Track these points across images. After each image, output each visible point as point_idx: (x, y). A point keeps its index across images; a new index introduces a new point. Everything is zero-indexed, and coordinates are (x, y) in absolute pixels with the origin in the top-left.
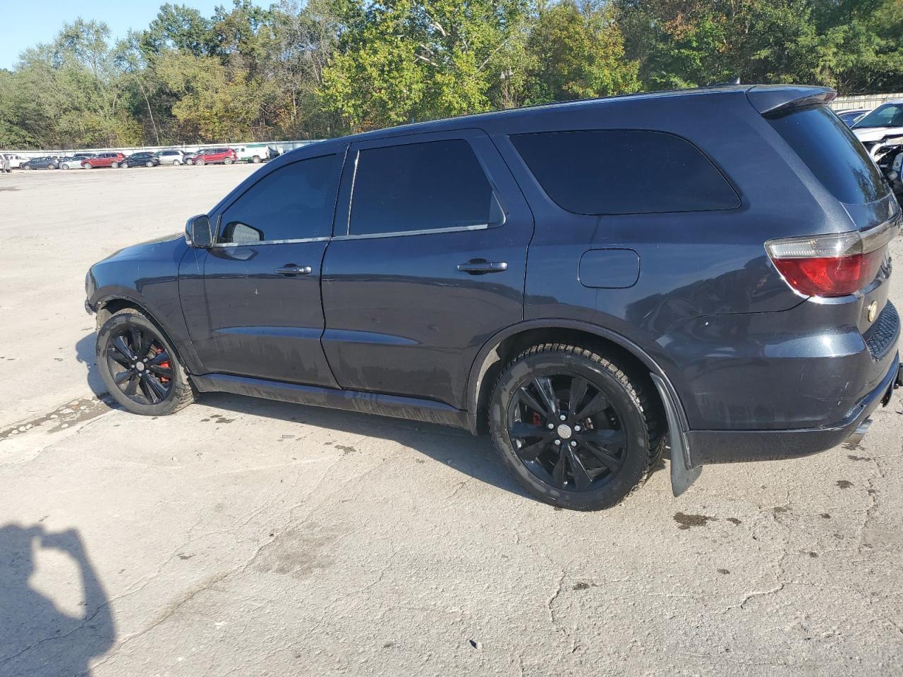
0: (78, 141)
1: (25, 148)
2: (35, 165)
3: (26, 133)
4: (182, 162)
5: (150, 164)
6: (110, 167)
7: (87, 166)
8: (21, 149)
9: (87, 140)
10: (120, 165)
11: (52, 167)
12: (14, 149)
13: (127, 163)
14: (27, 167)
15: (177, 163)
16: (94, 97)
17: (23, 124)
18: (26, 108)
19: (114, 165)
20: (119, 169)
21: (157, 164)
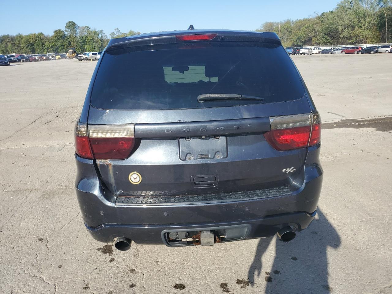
0: (349, 41)
1: (328, 45)
2: (324, 52)
3: (329, 38)
4: (389, 52)
5: (372, 52)
6: (354, 53)
7: (344, 53)
8: (326, 45)
9: (353, 41)
10: (358, 53)
11: (330, 53)
12: (323, 45)
13: (361, 52)
14: (320, 53)
15: (387, 52)
16: (362, 21)
17: (329, 35)
18: (332, 28)
19: (356, 52)
20: (357, 54)
21: (377, 52)
